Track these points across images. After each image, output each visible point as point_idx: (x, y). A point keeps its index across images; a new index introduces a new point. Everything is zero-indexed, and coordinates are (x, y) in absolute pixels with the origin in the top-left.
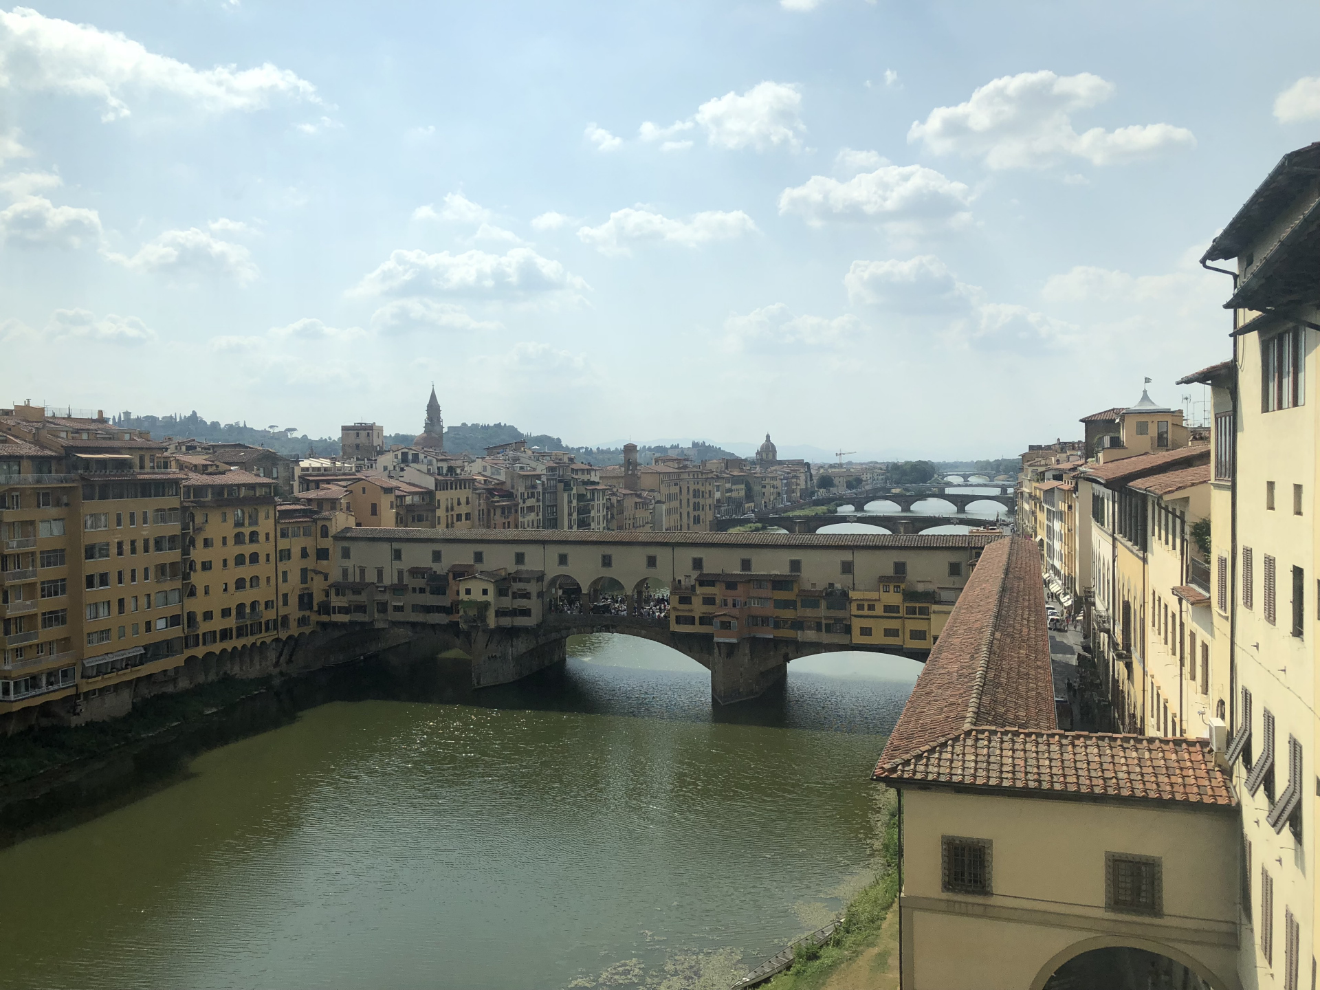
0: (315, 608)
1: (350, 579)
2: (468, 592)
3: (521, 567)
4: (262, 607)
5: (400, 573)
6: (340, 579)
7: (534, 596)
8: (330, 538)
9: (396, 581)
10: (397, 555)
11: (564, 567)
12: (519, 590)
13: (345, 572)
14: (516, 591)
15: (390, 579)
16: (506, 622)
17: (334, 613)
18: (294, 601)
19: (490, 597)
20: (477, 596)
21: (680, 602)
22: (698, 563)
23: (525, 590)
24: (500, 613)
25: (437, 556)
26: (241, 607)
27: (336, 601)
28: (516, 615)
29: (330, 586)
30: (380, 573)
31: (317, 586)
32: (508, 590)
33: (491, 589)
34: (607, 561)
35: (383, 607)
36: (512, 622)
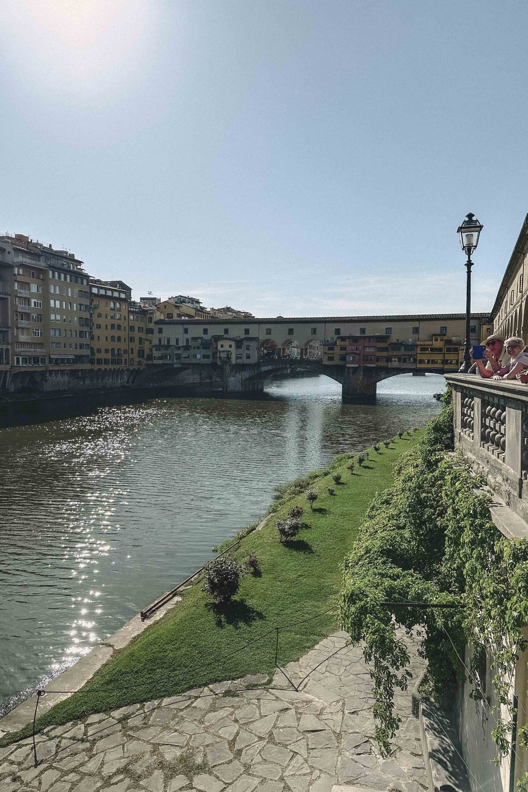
0: (146, 357)
1: (162, 344)
2: (222, 346)
3: (247, 336)
4: (122, 352)
5: (187, 340)
6: (157, 343)
7: (254, 349)
8: (153, 324)
9: (185, 344)
10: (186, 331)
11: (269, 335)
13: (160, 340)
14: (245, 346)
15: (182, 343)
16: (240, 361)
17: (155, 359)
18: (136, 352)
19: (233, 350)
20: (226, 348)
21: (328, 350)
22: (338, 331)
23: (250, 346)
24: (237, 357)
25: (205, 331)
26: (113, 350)
27: (156, 353)
29: (153, 346)
30: (177, 340)
31: (147, 346)
32: (241, 346)
33: (233, 344)
35: (179, 357)
36: (243, 361)
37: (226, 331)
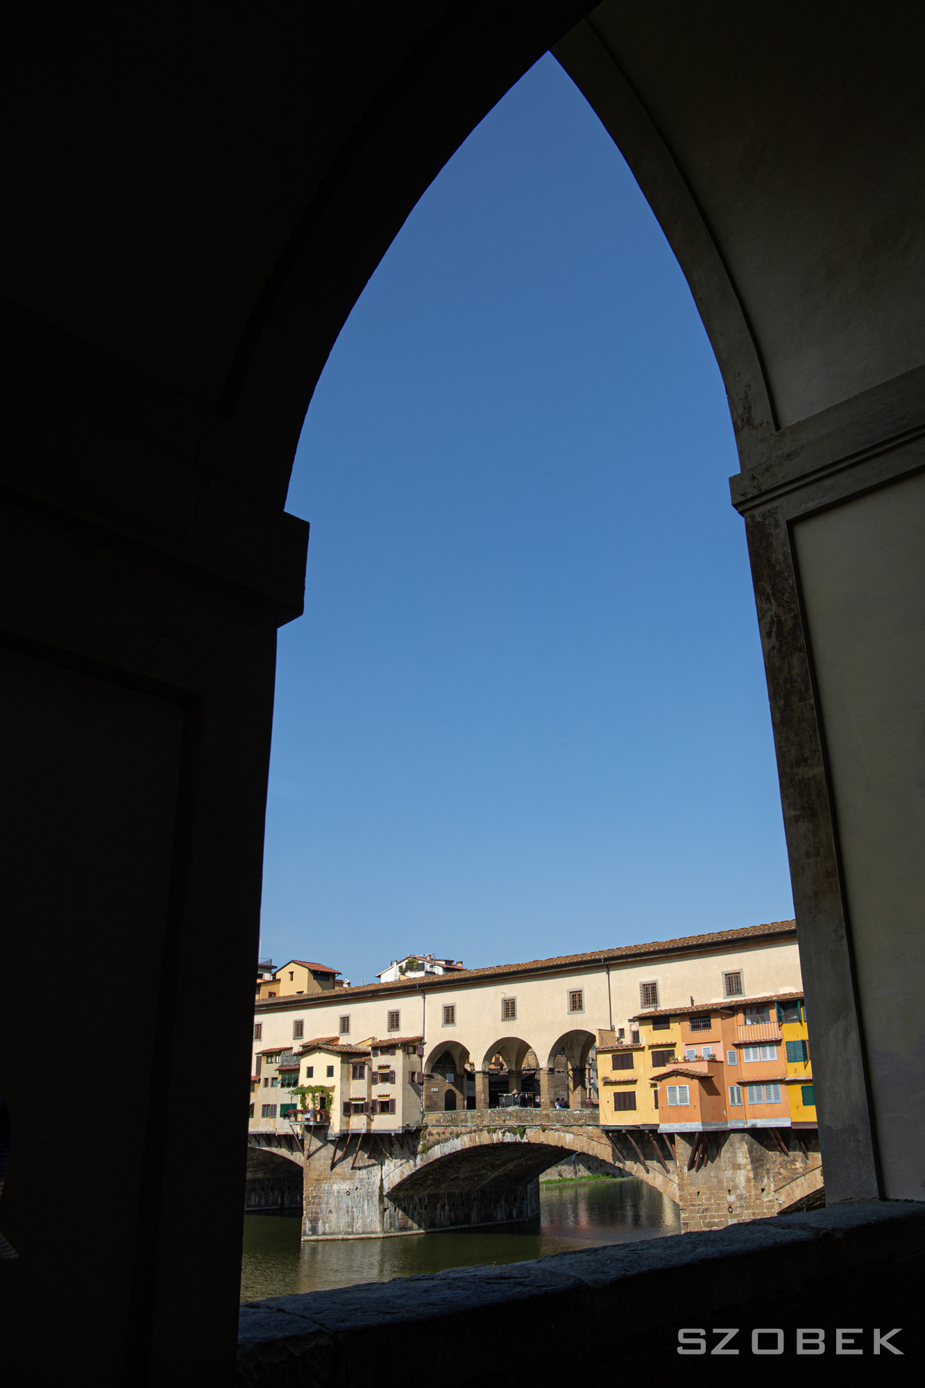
2: (310, 1073)
3: (396, 1035)
5: (259, 1059)
7: (399, 1078)
10: (258, 1032)
11: (450, 1028)
12: (380, 1067)
14: (375, 1069)
16: (358, 1123)
19: (335, 1081)
20: (320, 1079)
21: (615, 1067)
22: (650, 993)
23: (388, 1067)
24: (350, 1108)
25: (299, 1028)
28: (373, 1111)
32: (362, 1068)
33: (336, 1061)
34: (509, 1010)
36: (369, 1124)
37: (345, 1024)
